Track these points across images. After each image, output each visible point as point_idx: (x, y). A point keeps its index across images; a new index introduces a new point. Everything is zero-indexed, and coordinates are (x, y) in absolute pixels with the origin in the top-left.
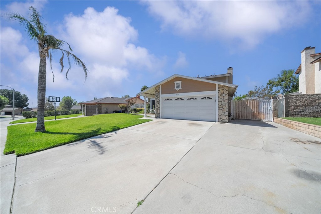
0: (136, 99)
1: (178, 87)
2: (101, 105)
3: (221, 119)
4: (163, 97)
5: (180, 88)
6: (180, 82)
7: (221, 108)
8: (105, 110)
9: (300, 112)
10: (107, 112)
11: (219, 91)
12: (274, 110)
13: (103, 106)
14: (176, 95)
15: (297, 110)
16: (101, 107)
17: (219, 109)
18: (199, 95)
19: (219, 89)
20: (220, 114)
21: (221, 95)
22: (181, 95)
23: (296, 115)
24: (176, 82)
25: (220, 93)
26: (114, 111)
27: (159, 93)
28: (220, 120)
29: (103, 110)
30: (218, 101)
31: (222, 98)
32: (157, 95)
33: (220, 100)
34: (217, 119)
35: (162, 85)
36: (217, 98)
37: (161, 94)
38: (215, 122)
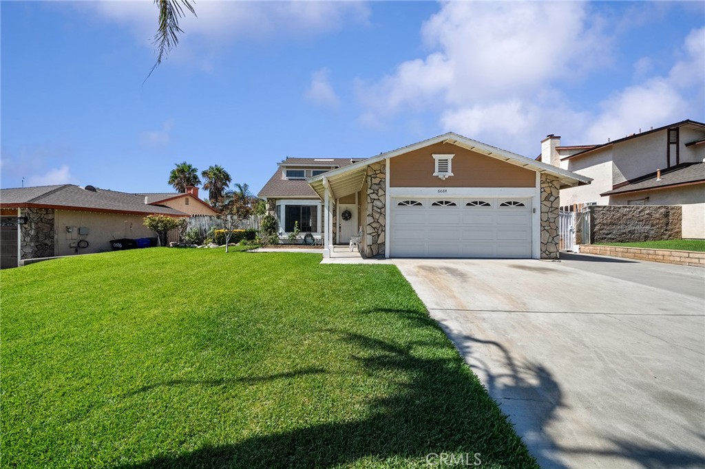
0: (187, 200)
1: (443, 169)
2: (50, 217)
3: (547, 252)
4: (393, 194)
5: (450, 174)
6: (450, 157)
7: (546, 228)
8: (74, 235)
9: (607, 234)
10: (83, 244)
11: (542, 190)
12: (577, 232)
13: (61, 221)
14: (439, 191)
15: (604, 231)
16: (51, 223)
17: (543, 228)
18: (497, 197)
19: (543, 185)
20: (544, 240)
21: (547, 199)
22: (452, 193)
23: (602, 239)
24: (437, 157)
25: (545, 195)
26: (112, 242)
27: (382, 181)
28: (544, 255)
29: (61, 238)
30: (541, 212)
31: (548, 204)
32: (376, 187)
33: (546, 209)
34: (538, 253)
35: (391, 159)
36: (537, 205)
37: (390, 187)
38: (532, 258)
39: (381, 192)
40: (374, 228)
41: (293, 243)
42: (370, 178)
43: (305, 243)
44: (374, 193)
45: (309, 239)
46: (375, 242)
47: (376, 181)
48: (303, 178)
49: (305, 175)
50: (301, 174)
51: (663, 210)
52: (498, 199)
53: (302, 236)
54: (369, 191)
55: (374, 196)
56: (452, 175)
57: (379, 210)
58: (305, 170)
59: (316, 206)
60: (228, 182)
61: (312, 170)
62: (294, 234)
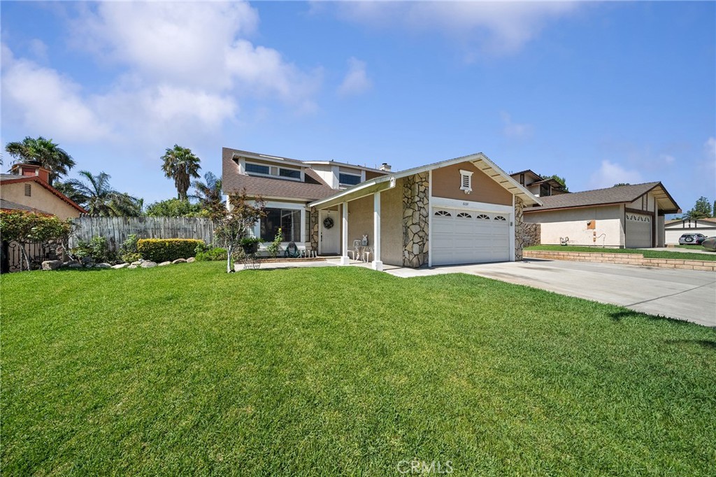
0: (29, 188)
1: (466, 184)
3: (518, 256)
4: (435, 203)
5: (469, 188)
6: (470, 174)
11: (516, 208)
14: (462, 204)
17: (515, 238)
19: (517, 205)
20: (516, 247)
21: (518, 215)
22: (471, 206)
24: (463, 172)
27: (426, 190)
28: (517, 258)
30: (515, 226)
31: (518, 219)
32: (422, 195)
33: (517, 224)
34: (514, 258)
35: (433, 171)
36: (512, 219)
37: (432, 196)
38: (509, 261)
39: (425, 201)
40: (420, 237)
41: (275, 255)
42: (417, 185)
43: (288, 255)
44: (420, 201)
45: (292, 250)
46: (421, 251)
47: (422, 189)
48: (266, 175)
49: (270, 172)
50: (265, 170)
51: (534, 226)
52: (494, 213)
53: (284, 247)
54: (417, 199)
55: (420, 204)
56: (471, 190)
57: (424, 219)
58: (270, 166)
59: (300, 211)
60: (66, 167)
61: (279, 168)
62: (275, 243)
